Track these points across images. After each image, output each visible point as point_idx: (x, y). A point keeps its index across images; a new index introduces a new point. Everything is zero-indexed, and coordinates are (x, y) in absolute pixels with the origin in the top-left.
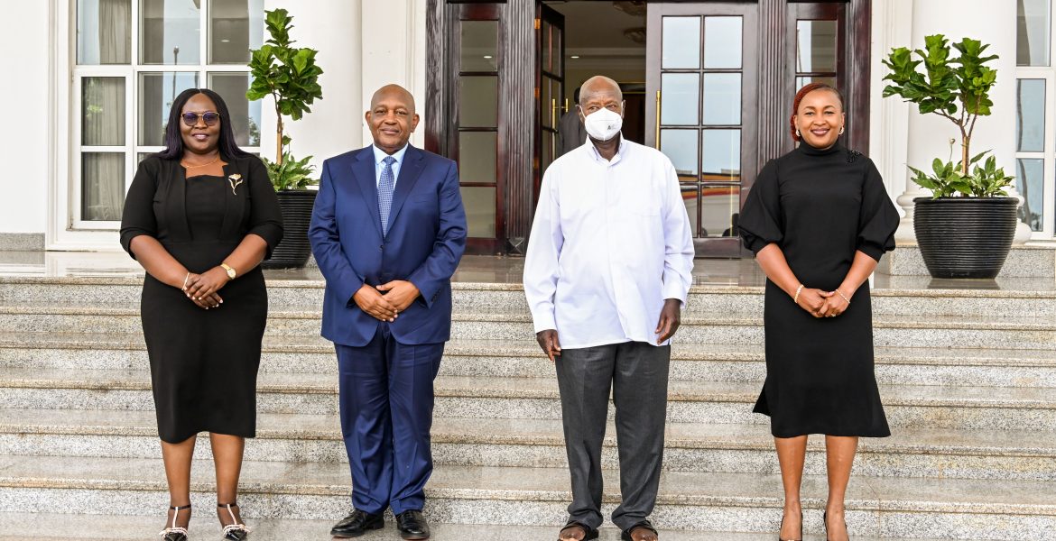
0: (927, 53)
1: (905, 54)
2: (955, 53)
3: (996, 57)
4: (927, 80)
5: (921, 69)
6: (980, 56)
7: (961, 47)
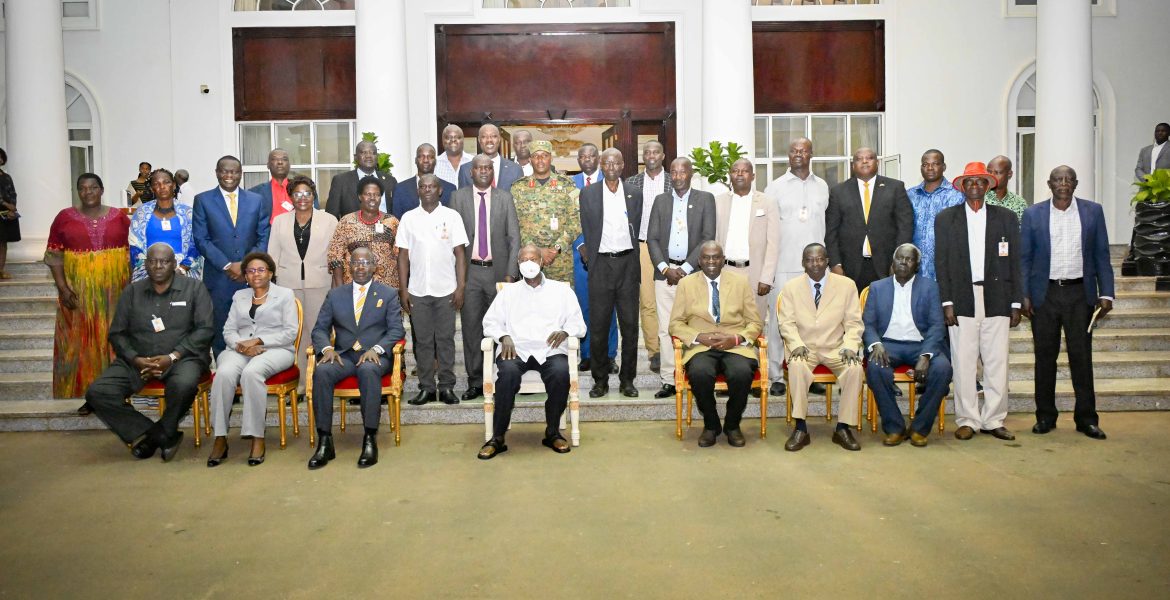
0: (710, 151)
1: (700, 151)
2: (725, 152)
3: (746, 153)
4: (712, 165)
5: (708, 159)
6: (739, 152)
7: (729, 149)
